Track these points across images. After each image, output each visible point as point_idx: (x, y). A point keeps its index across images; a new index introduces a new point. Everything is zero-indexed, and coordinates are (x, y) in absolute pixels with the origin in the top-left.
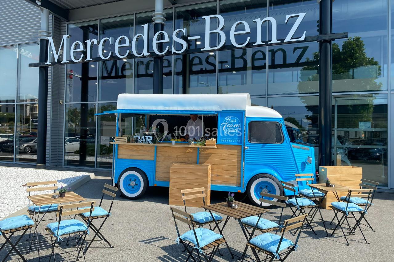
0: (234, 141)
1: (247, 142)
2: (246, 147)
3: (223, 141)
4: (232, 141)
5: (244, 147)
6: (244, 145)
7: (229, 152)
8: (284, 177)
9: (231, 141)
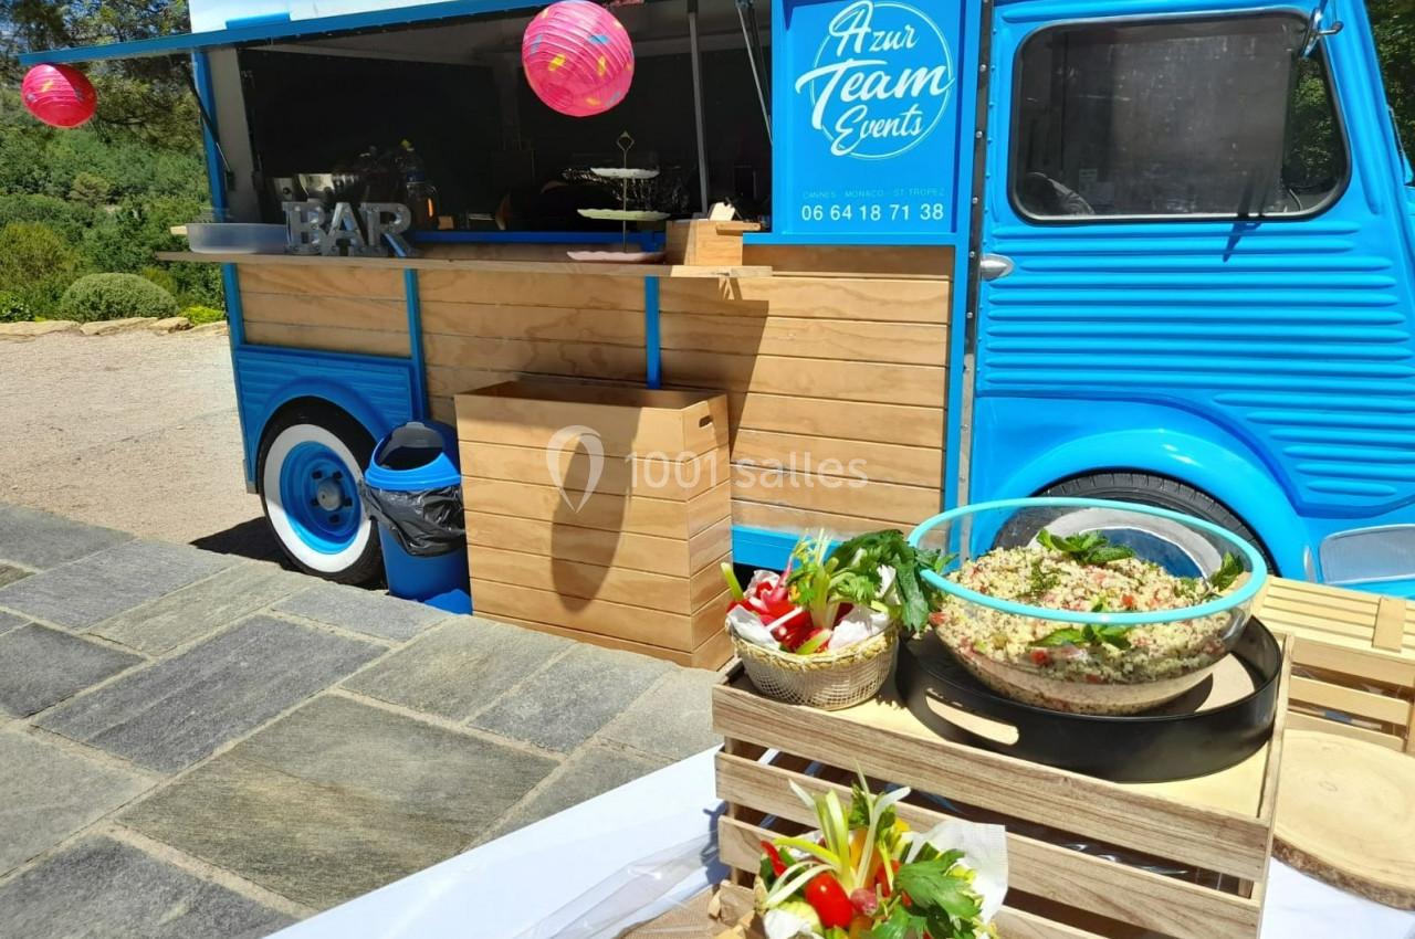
0: (901, 211)
1: (1000, 220)
2: (988, 263)
3: (818, 213)
4: (886, 212)
5: (973, 264)
6: (975, 245)
7: (861, 297)
8: (1308, 498)
9: (876, 211)
